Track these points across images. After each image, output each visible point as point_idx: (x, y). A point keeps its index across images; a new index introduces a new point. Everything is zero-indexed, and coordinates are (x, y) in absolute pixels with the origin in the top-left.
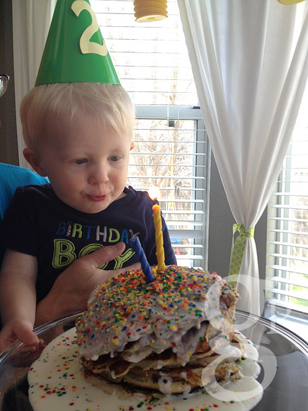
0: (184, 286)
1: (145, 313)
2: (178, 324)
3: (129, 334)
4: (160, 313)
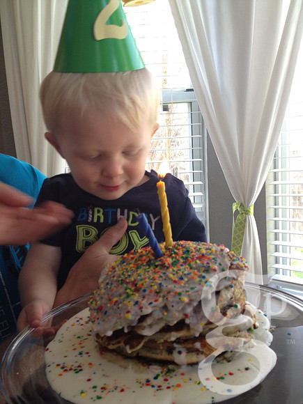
0: (193, 259)
1: (155, 287)
2: (189, 296)
3: (141, 308)
4: (171, 286)
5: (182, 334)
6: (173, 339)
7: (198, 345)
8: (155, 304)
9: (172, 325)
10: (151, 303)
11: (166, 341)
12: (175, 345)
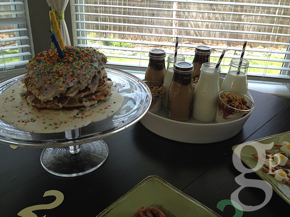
1: (71, 73)
2: (89, 75)
3: (68, 84)
4: (79, 72)
5: (87, 93)
6: (83, 96)
7: (94, 97)
8: (74, 81)
9: (82, 90)
10: (72, 81)
11: (79, 98)
12: (84, 99)
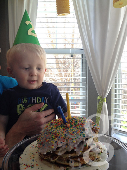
0: (78, 125)
1: (63, 136)
2: (76, 140)
7: (79, 159)
8: (63, 143)
9: (69, 151)
12: (70, 159)
